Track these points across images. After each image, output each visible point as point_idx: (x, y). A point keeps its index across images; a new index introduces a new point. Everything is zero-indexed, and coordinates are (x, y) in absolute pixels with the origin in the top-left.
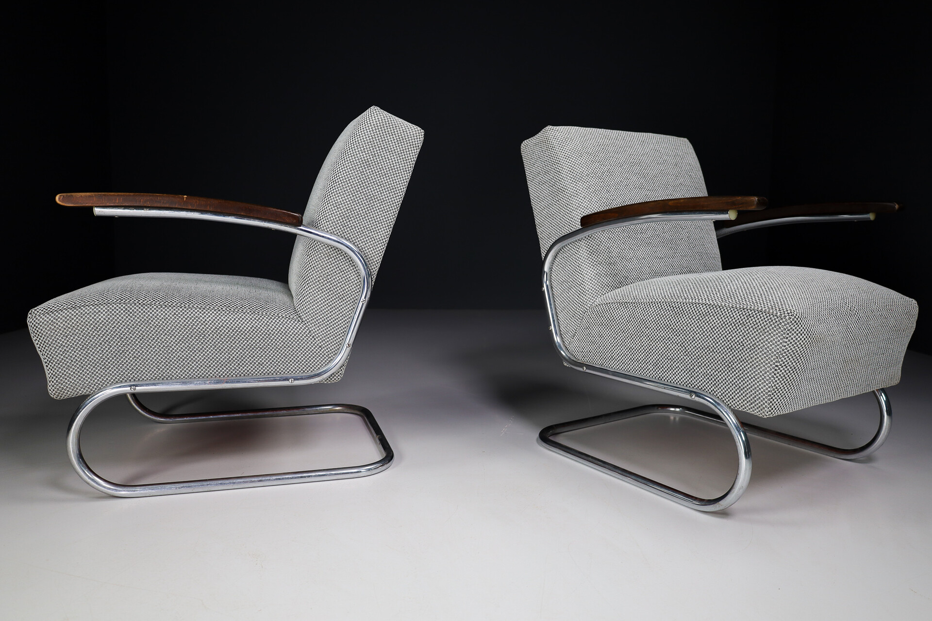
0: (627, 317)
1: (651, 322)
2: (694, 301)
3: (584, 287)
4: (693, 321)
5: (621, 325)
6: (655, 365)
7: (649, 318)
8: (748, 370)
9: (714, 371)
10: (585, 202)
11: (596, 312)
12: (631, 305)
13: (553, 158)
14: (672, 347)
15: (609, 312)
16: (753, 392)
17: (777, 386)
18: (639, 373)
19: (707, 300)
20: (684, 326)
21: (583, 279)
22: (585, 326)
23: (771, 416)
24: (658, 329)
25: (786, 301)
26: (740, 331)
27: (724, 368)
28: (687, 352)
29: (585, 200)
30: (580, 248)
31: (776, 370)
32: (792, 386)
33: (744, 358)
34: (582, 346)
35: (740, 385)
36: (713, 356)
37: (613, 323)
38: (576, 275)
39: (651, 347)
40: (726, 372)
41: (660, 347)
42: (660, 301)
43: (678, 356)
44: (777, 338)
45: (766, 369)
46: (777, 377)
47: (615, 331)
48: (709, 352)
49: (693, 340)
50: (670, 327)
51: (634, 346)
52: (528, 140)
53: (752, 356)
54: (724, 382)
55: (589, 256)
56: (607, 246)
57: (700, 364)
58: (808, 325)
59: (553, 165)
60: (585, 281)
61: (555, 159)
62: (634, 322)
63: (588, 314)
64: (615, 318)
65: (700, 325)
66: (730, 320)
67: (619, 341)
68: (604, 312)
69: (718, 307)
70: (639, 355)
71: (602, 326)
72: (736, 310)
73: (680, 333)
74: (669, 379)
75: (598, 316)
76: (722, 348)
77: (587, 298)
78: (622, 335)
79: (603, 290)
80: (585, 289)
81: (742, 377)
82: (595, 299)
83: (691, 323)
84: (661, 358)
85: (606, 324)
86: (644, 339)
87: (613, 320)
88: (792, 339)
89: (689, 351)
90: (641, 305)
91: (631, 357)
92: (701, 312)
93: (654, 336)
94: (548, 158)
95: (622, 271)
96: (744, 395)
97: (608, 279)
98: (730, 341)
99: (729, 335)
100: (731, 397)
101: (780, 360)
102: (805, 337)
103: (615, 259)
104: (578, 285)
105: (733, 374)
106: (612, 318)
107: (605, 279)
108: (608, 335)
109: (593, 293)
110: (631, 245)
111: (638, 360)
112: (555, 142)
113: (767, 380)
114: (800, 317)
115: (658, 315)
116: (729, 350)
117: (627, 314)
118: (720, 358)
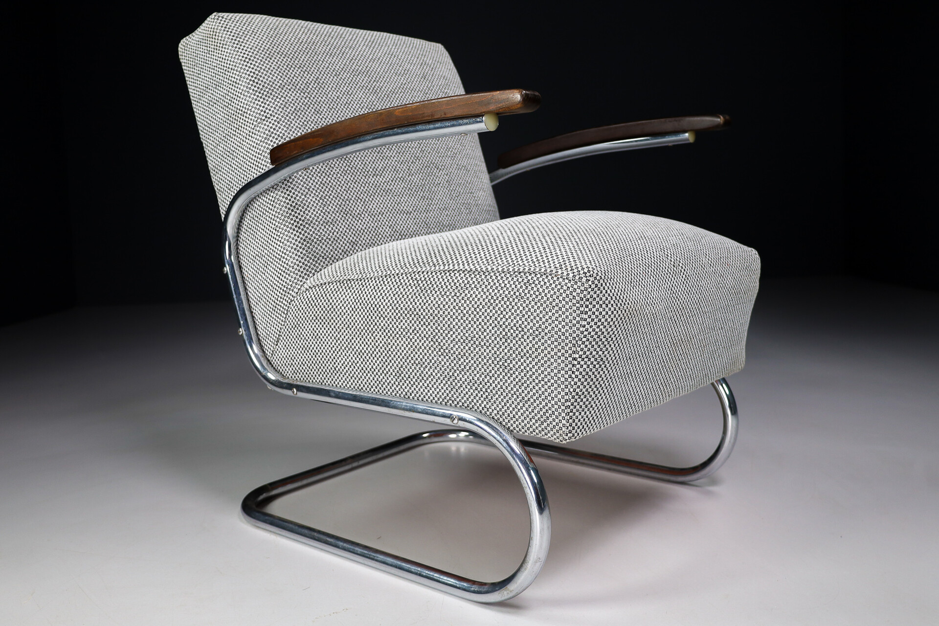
0: (351, 303)
1: (386, 307)
2: (446, 267)
3: (287, 262)
4: (447, 300)
5: (344, 317)
6: (398, 375)
7: (382, 300)
8: (534, 370)
9: (483, 376)
10: (280, 128)
11: (307, 300)
12: (356, 283)
13: (226, 61)
14: (421, 344)
15: (325, 298)
16: (544, 404)
17: (578, 390)
18: (376, 390)
19: (466, 264)
20: (434, 308)
21: (284, 249)
22: (292, 324)
23: (573, 439)
24: (397, 317)
25: (580, 255)
26: (516, 307)
27: (498, 369)
28: (442, 351)
29: (279, 125)
30: (276, 201)
31: (573, 365)
32: (600, 389)
33: (525, 351)
34: (291, 356)
35: (523, 395)
36: (480, 353)
37: (332, 315)
38: (273, 244)
39: (390, 346)
40: (501, 377)
41: (402, 345)
42: (397, 272)
43: (431, 358)
44: (571, 314)
45: (559, 364)
46: (577, 376)
47: (337, 327)
48: (475, 346)
49: (449, 329)
50: (415, 313)
51: (365, 349)
52: (187, 37)
53: (536, 346)
54: (499, 393)
55: (290, 212)
56: (320, 196)
57: (462, 367)
58: (616, 290)
59: (227, 73)
60: (288, 253)
61: (229, 62)
62: (362, 310)
63: (294, 305)
64: (335, 307)
65: (457, 304)
66: (501, 292)
67: (343, 343)
68: (318, 299)
69: (482, 273)
70: (374, 361)
71: (317, 321)
72: (508, 275)
73: (429, 320)
74: (420, 396)
75: (310, 305)
76: (493, 338)
77: (293, 279)
78: (346, 331)
79: (317, 265)
80: (287, 264)
81: (525, 382)
82: (304, 280)
83: (444, 303)
84: (406, 364)
85: (322, 318)
86: (378, 335)
87: (332, 310)
88: (594, 313)
89: (444, 348)
90: (370, 281)
91: (362, 366)
92: (458, 284)
93: (393, 329)
94: (218, 62)
95: (346, 234)
96: (530, 410)
97: (324, 247)
98: (504, 326)
99: (502, 316)
100: (511, 415)
101: (579, 349)
102: (612, 309)
103: (334, 215)
104: (276, 260)
105: (512, 379)
106: (330, 307)
107: (319, 248)
108: (327, 335)
109: (302, 270)
110: (359, 193)
111: (373, 370)
112: (227, 36)
113: (563, 383)
114: (603, 277)
115: (396, 296)
116: (503, 340)
117: (352, 297)
118: (490, 355)
